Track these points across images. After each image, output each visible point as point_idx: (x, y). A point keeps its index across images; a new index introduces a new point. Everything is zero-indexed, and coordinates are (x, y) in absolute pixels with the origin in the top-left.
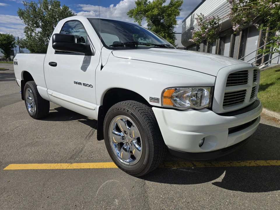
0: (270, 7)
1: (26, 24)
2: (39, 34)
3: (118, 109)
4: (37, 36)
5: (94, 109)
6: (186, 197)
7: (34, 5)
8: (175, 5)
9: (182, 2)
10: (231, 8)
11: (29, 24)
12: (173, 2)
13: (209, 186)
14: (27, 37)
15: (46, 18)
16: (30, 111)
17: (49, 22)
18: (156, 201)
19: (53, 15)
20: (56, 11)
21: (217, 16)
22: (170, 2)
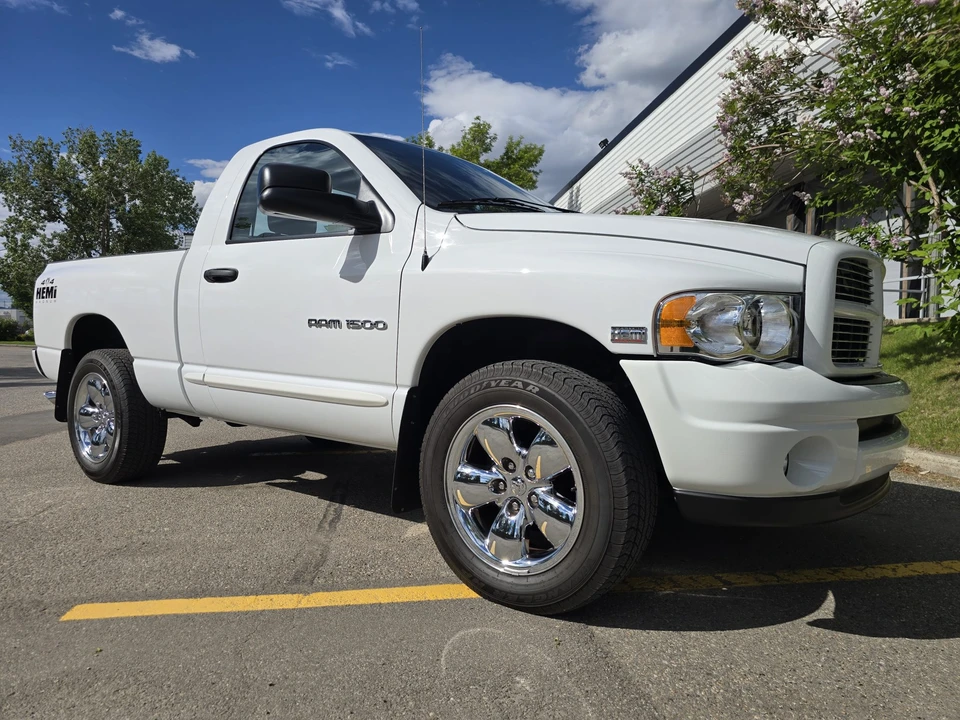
0: (841, 143)
1: (9, 206)
2: (56, 242)
3: (489, 386)
4: (46, 249)
5: (385, 401)
6: (745, 662)
7: (49, 148)
8: (520, 159)
9: (541, 152)
10: (729, 144)
11: (21, 209)
12: (513, 152)
13: (799, 629)
14: (11, 249)
15: (85, 190)
16: (87, 456)
17: (94, 204)
18: (655, 676)
19: (111, 181)
20: (123, 170)
21: (689, 168)
22: (504, 151)
